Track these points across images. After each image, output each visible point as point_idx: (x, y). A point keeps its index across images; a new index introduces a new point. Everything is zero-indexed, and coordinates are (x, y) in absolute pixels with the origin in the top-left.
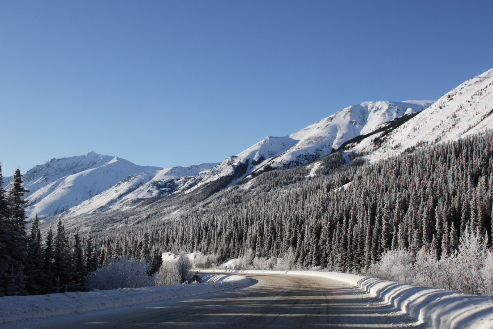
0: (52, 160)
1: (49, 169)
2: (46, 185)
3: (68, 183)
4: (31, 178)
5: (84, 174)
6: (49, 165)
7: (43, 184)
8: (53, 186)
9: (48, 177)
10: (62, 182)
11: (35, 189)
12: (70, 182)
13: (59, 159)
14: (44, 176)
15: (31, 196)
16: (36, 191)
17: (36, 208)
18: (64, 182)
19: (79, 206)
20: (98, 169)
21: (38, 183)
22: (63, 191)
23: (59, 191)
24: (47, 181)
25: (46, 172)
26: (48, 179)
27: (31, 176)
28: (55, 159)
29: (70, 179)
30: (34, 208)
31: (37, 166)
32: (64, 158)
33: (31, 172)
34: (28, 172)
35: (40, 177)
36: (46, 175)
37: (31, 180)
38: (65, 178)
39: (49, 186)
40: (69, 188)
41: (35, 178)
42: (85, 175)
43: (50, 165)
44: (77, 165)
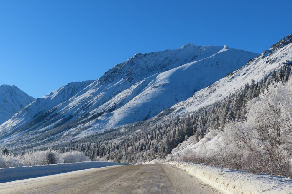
0: (136, 56)
1: (134, 66)
2: (130, 86)
3: (161, 81)
4: (110, 79)
5: (183, 68)
6: (133, 62)
7: (126, 86)
8: (140, 85)
9: (132, 76)
10: (153, 81)
11: (115, 92)
12: (164, 79)
13: (145, 55)
14: (127, 75)
15: (110, 101)
16: (116, 95)
17: (115, 115)
18: (156, 80)
19: (191, 99)
20: (203, 61)
21: (118, 85)
22: (154, 90)
23: (149, 91)
24: (130, 82)
25: (130, 70)
26: (133, 79)
27: (110, 77)
28: (140, 54)
29: (163, 77)
30: (112, 114)
31: (118, 65)
32: (153, 53)
33: (109, 73)
34: (106, 73)
35: (121, 78)
36: (129, 74)
37: (110, 82)
38: (156, 76)
39: (134, 87)
40: (164, 85)
41: (115, 79)
42: (185, 69)
43: (135, 62)
44: (170, 61)
